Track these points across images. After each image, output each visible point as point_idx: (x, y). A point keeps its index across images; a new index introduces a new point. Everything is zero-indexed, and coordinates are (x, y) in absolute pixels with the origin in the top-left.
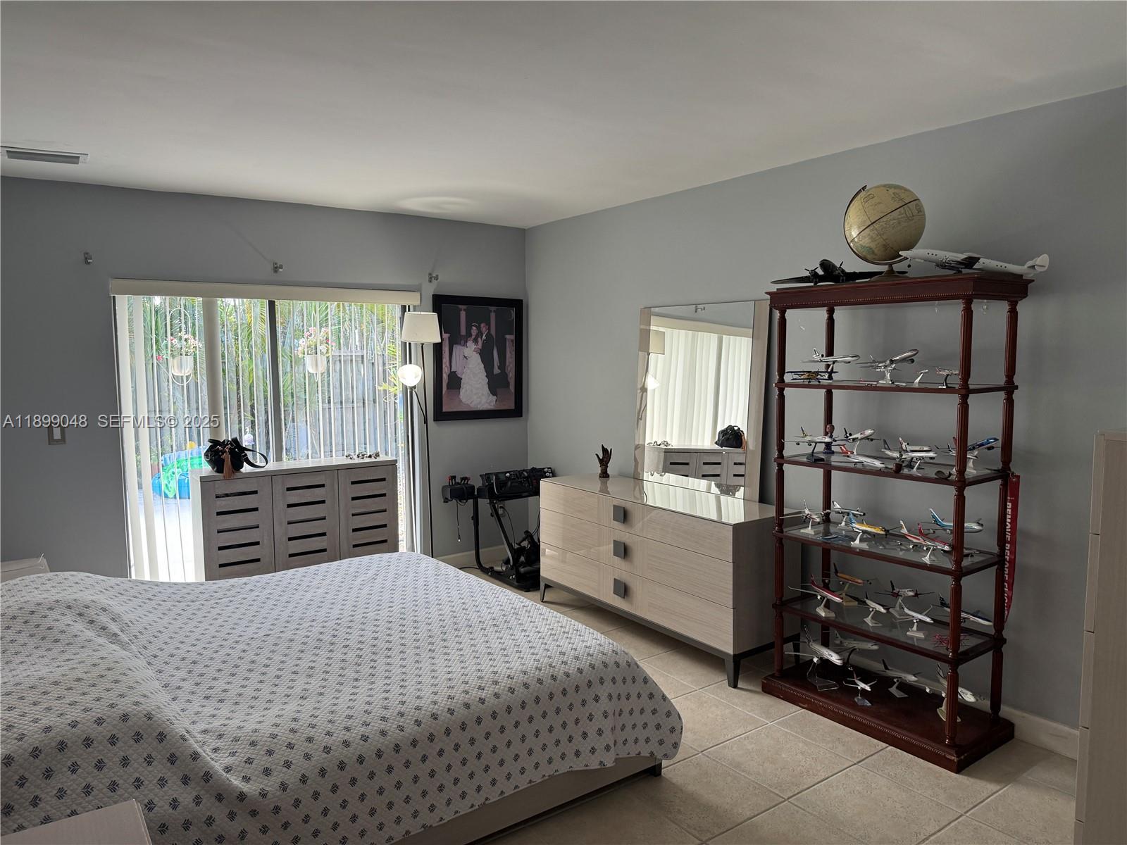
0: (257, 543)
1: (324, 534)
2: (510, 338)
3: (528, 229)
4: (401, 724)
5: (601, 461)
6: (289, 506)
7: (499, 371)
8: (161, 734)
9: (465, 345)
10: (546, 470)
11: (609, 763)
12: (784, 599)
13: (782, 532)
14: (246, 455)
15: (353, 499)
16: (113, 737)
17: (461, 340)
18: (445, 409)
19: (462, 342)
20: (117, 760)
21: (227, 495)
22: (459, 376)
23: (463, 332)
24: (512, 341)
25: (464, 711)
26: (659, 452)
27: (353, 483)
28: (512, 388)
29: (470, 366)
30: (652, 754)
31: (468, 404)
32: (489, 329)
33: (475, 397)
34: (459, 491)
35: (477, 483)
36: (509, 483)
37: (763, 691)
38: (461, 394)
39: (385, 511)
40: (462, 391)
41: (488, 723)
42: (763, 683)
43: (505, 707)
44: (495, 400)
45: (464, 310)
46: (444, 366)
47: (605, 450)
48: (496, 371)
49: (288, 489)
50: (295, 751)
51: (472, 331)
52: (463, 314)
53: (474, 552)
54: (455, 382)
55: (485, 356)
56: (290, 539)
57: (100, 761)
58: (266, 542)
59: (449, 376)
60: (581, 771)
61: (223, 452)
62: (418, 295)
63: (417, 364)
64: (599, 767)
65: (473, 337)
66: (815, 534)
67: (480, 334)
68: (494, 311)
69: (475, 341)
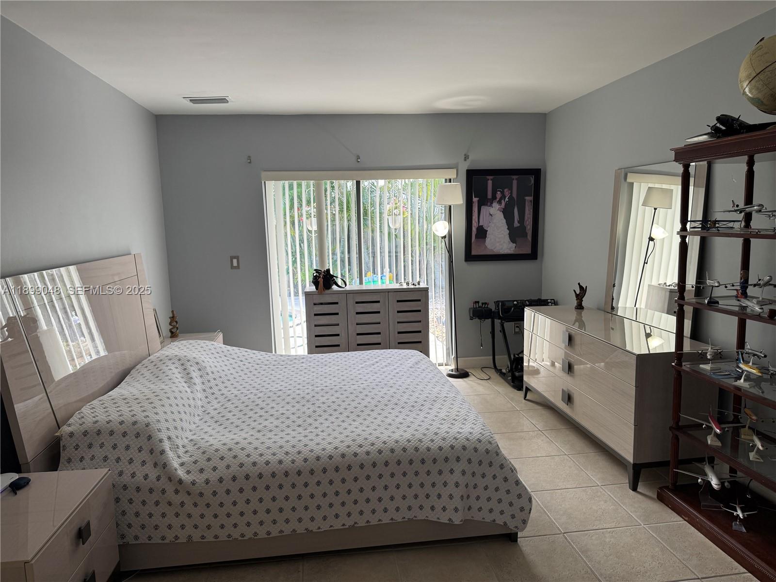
0: (338, 335)
1: (379, 333)
2: (529, 198)
3: (549, 112)
4: (295, 459)
5: (577, 296)
6: (357, 313)
7: (519, 225)
8: (150, 436)
9: (491, 205)
10: (549, 301)
11: (457, 521)
12: (680, 424)
13: (681, 365)
14: (334, 279)
15: (398, 312)
16: (125, 432)
17: (488, 202)
18: (474, 253)
19: (489, 204)
20: (124, 446)
21: (322, 304)
22: (485, 228)
23: (490, 196)
24: (531, 201)
25: (340, 459)
26: (666, 292)
27: (398, 301)
28: (529, 237)
29: (495, 221)
30: (505, 523)
31: (492, 250)
32: (511, 193)
33: (498, 244)
34: (480, 312)
35: (492, 307)
36: (513, 309)
37: (657, 498)
38: (487, 242)
39: (420, 322)
40: (488, 240)
41: (356, 469)
42: (658, 491)
43: (372, 462)
44: (514, 247)
45: (491, 180)
46: (473, 222)
47: (581, 287)
48: (516, 224)
49: (357, 303)
50: (223, 461)
51: (497, 195)
52: (490, 183)
53: (491, 357)
54: (482, 233)
55: (507, 214)
56: (358, 334)
57: (115, 445)
58: (343, 335)
59: (477, 229)
60: (434, 521)
61: (319, 277)
62: (455, 171)
63: (445, 220)
64: (448, 522)
65: (498, 200)
66: (711, 370)
67: (503, 197)
68: (516, 179)
69: (500, 202)
